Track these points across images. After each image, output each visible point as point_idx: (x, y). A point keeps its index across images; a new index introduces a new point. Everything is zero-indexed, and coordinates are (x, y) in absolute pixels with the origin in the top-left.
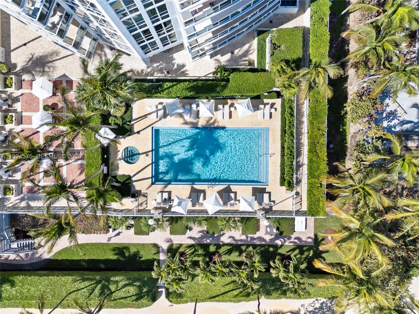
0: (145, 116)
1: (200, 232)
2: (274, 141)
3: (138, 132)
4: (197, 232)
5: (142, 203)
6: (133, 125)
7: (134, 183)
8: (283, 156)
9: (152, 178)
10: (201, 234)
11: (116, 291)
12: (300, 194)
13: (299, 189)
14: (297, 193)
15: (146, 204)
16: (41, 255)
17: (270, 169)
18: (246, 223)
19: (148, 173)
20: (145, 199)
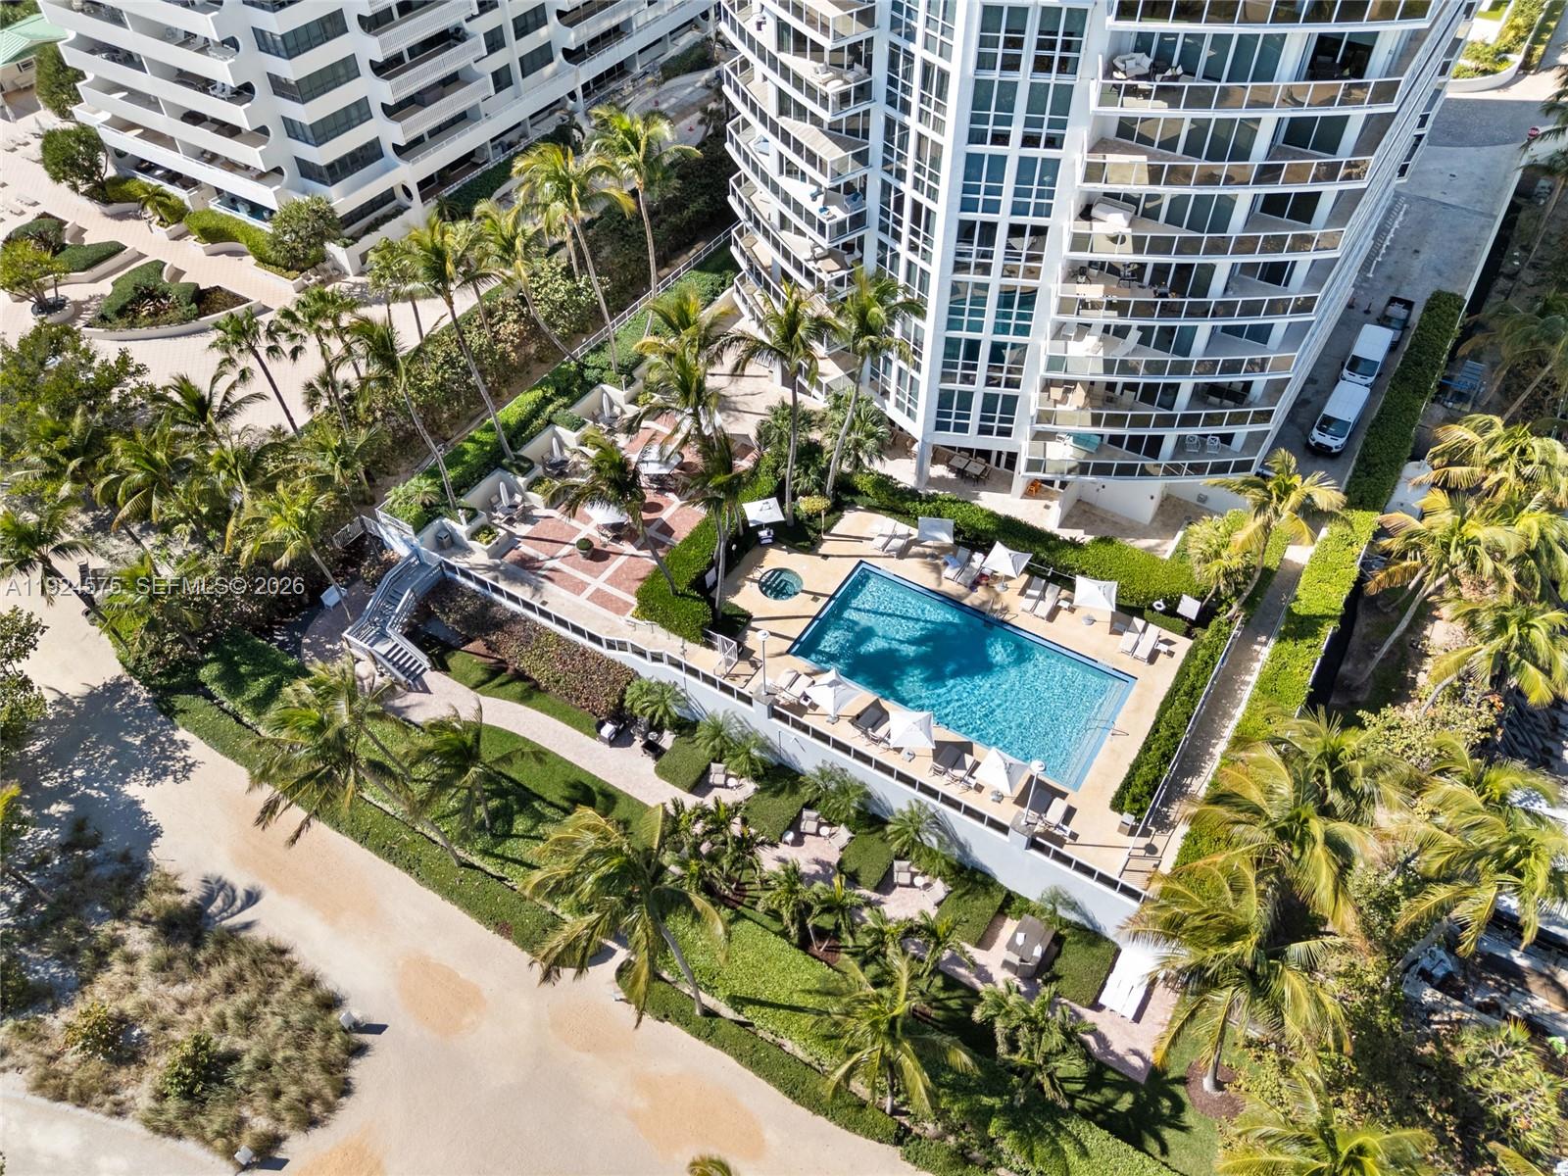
0: (860, 539)
1: (817, 862)
2: (1138, 709)
3: (825, 557)
4: (811, 857)
5: (737, 676)
6: (823, 541)
7: (749, 632)
8: (1146, 747)
9: (796, 641)
10: (818, 867)
11: (523, 837)
12: (1158, 855)
13: (1158, 840)
14: (1151, 849)
15: (747, 681)
16: (408, 707)
17: (1100, 759)
18: (960, 897)
19: (795, 629)
20: (752, 671)
